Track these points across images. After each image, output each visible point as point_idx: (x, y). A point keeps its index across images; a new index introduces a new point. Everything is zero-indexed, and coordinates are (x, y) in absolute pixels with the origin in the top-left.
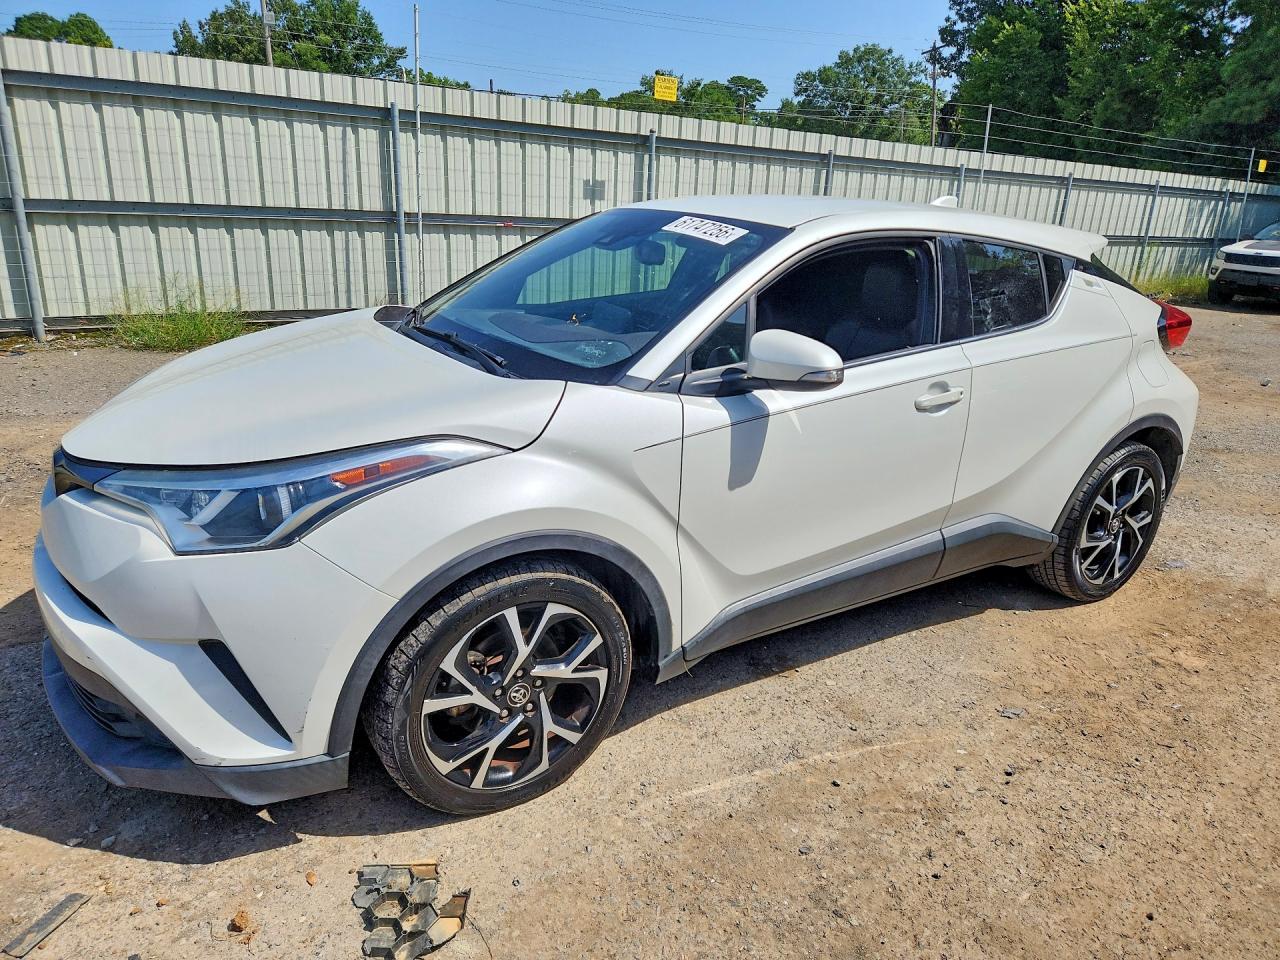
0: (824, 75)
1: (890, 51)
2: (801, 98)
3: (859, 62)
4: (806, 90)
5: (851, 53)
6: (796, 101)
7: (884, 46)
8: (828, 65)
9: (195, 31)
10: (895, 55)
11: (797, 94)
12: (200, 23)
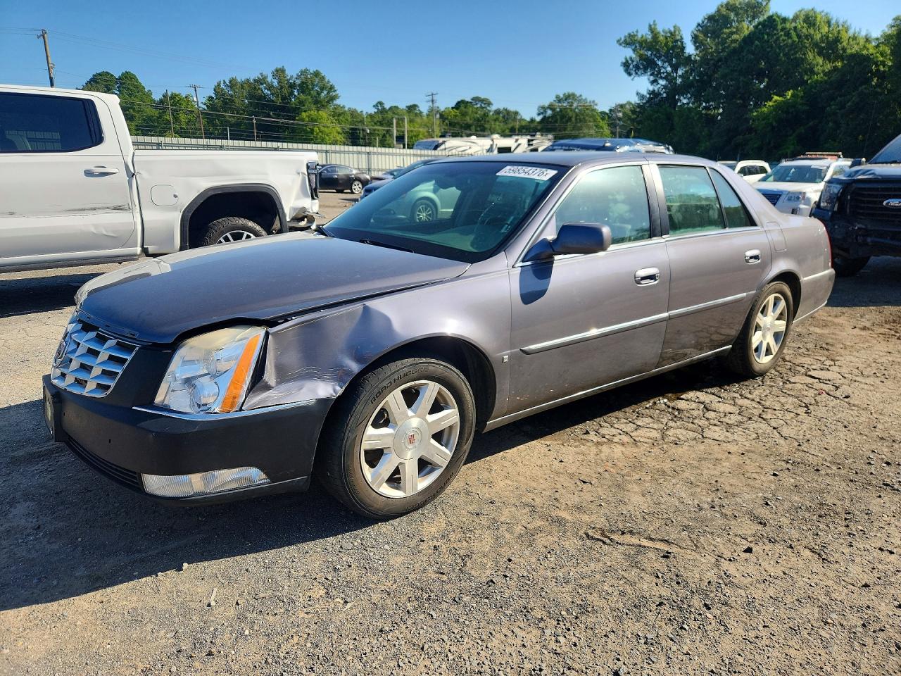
0: (551, 107)
1: (581, 96)
2: (541, 117)
3: (566, 99)
4: (542, 113)
5: (562, 96)
6: (538, 119)
7: (578, 94)
8: (552, 101)
9: (222, 86)
10: (584, 98)
11: (539, 114)
12: (224, 82)
